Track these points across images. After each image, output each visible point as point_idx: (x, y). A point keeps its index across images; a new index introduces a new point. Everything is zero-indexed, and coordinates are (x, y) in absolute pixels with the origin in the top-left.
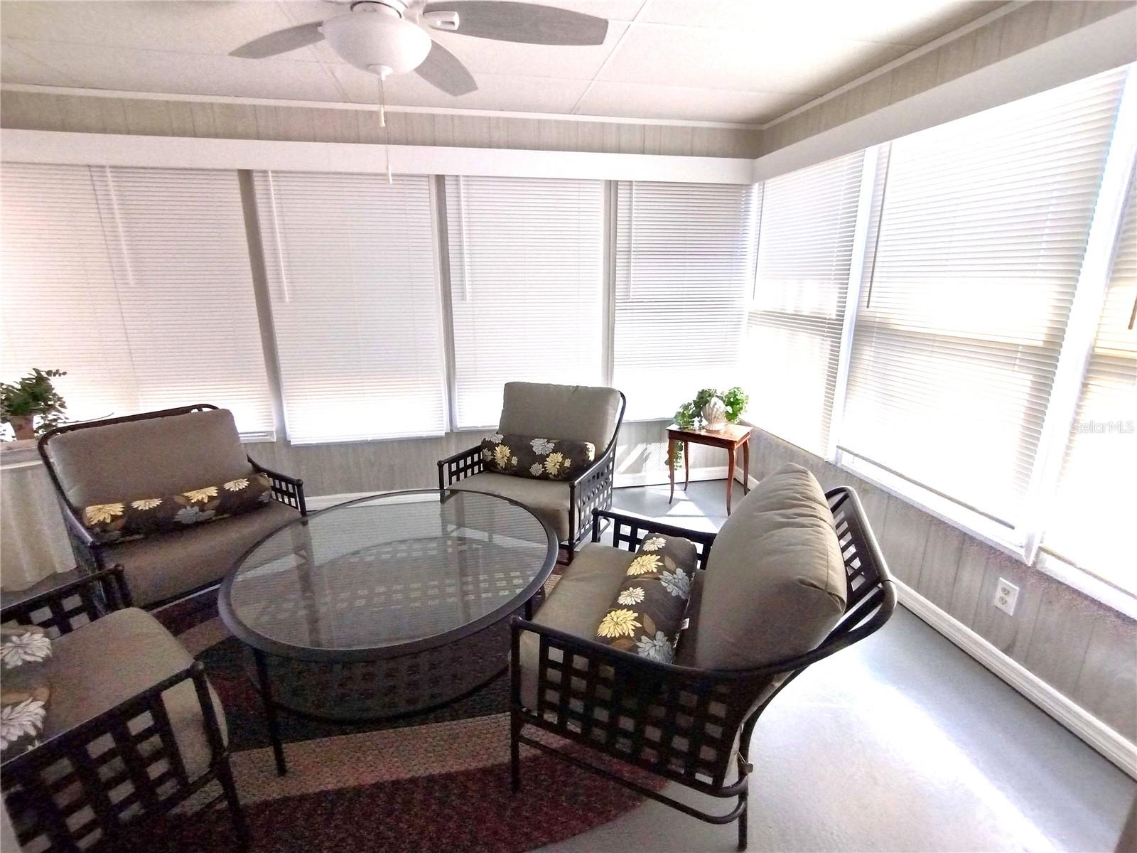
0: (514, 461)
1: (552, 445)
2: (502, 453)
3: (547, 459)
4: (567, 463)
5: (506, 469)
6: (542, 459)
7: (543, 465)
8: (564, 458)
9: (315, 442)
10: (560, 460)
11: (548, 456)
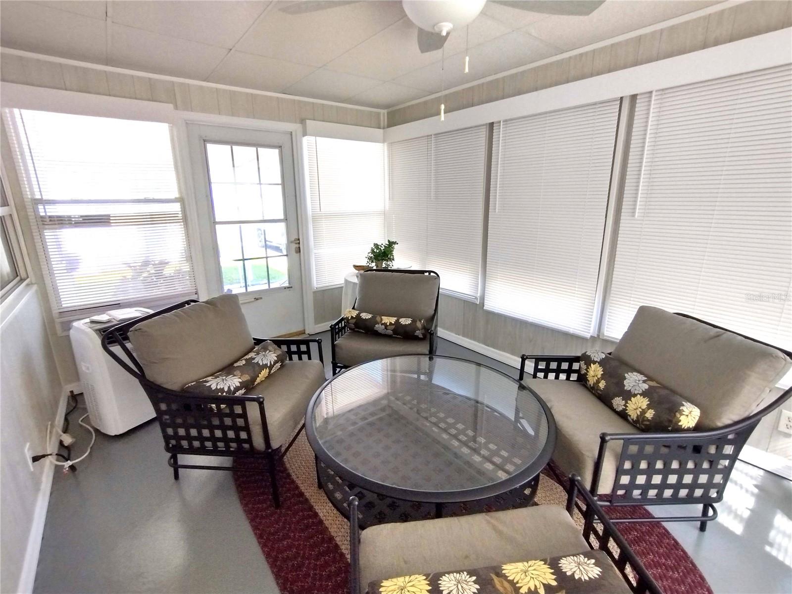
0: (602, 385)
1: (646, 386)
2: (595, 372)
3: (632, 399)
4: (650, 414)
5: (593, 388)
6: (628, 396)
7: (626, 402)
8: (649, 407)
9: (497, 312)
10: (644, 407)
11: (635, 395)
